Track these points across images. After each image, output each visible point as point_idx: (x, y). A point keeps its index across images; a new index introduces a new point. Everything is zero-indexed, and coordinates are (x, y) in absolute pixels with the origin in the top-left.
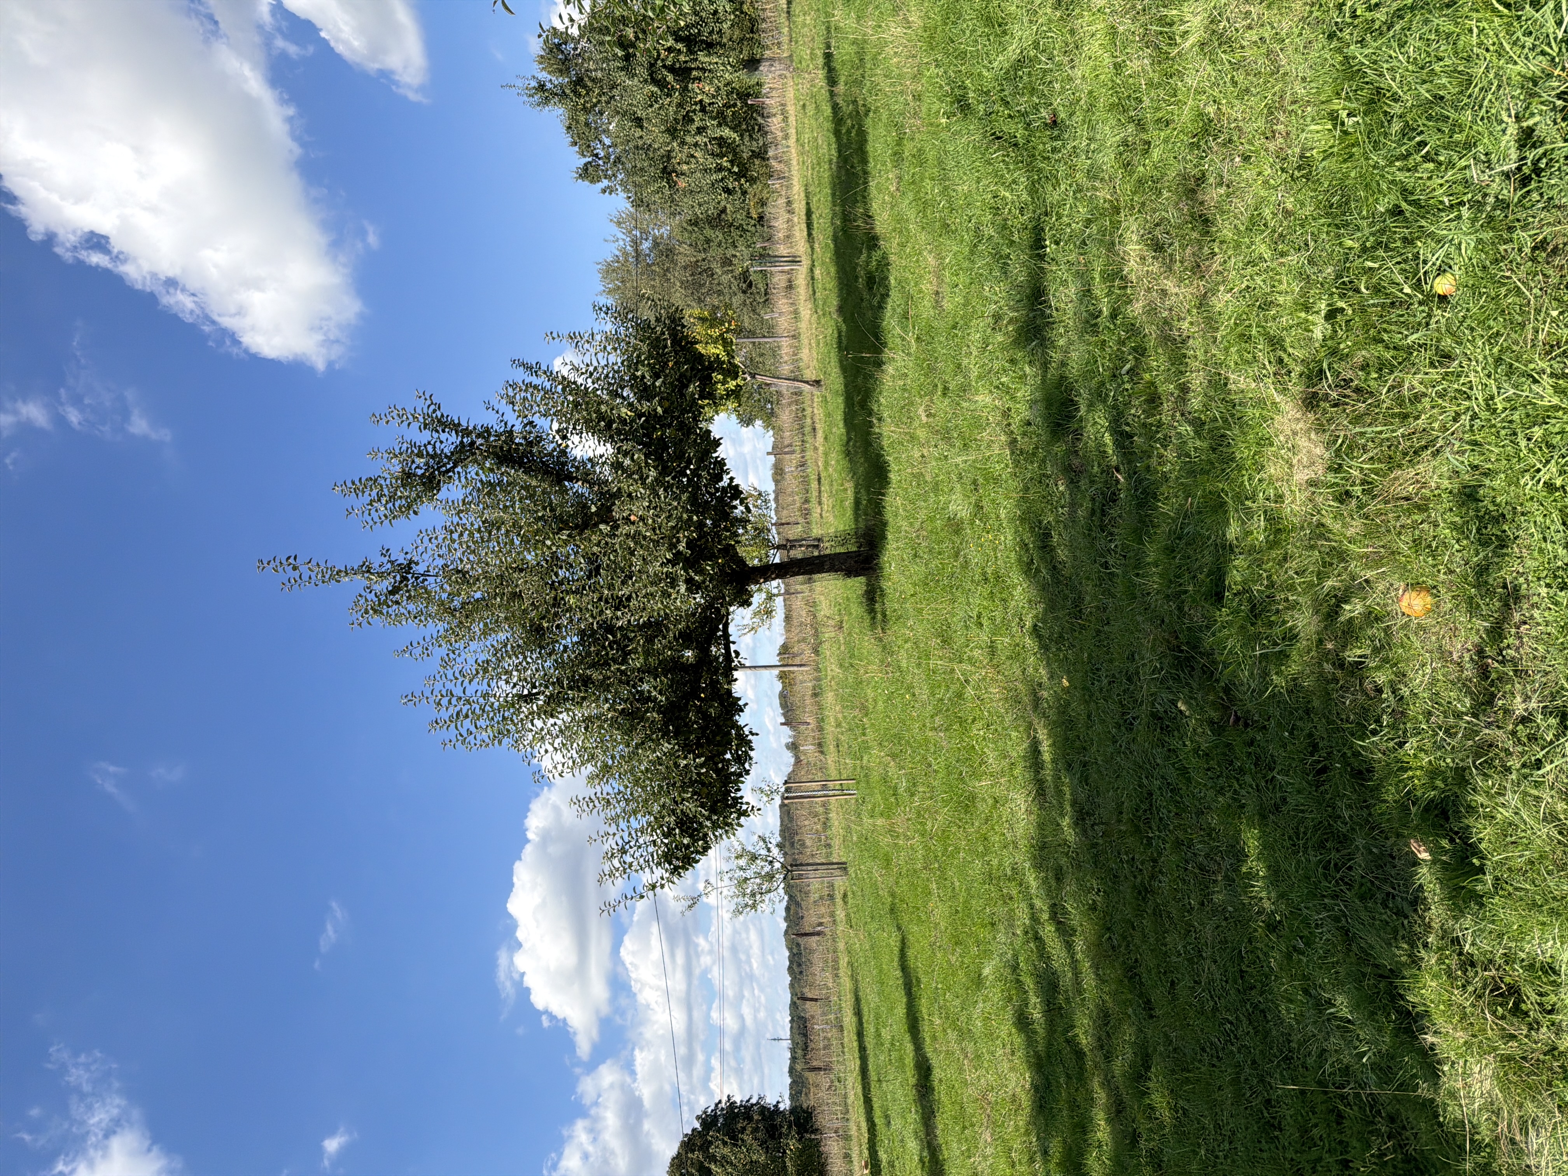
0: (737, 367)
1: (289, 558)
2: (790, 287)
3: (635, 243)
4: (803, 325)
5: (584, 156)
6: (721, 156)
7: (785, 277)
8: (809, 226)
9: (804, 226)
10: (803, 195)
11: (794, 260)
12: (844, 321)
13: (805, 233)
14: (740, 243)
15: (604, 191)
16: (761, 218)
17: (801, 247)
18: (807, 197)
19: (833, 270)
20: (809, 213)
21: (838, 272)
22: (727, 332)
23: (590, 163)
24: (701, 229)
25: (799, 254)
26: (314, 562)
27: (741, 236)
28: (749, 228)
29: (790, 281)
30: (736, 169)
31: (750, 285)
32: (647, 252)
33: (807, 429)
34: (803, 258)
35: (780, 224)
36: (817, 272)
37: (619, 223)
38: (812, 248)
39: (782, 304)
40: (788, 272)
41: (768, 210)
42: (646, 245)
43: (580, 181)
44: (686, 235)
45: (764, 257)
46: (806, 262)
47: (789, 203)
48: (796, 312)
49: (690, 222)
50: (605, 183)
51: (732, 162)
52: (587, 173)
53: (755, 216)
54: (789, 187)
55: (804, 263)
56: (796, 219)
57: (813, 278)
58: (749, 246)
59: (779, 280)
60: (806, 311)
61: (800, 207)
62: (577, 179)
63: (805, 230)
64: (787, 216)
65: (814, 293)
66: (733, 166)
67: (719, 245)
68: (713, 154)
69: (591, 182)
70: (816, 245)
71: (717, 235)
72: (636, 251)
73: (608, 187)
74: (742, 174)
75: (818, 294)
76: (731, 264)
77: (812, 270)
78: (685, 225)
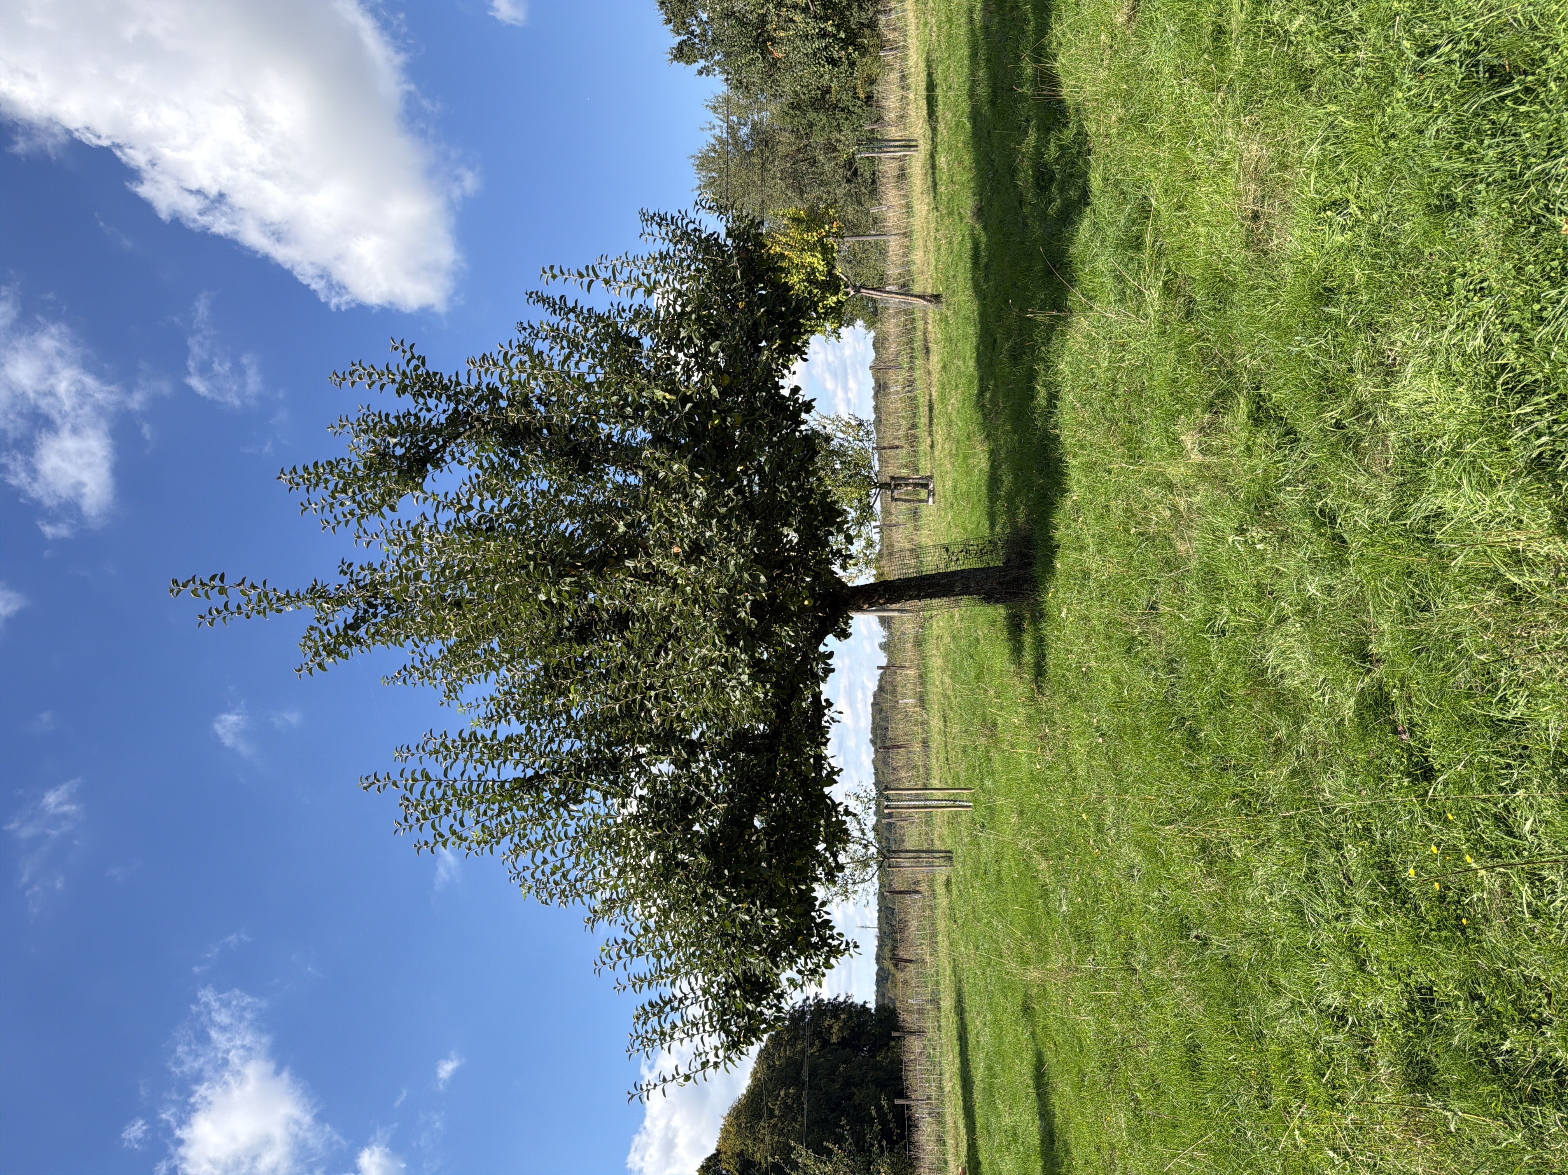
0: (838, 278)
1: (213, 578)
2: (902, 175)
3: (732, 130)
4: (917, 222)
5: (679, 34)
6: (826, 19)
7: (895, 164)
8: (931, 102)
9: (923, 103)
10: (922, 65)
11: (909, 145)
12: (985, 228)
13: (925, 112)
14: (846, 127)
15: (700, 73)
16: (869, 97)
17: (918, 128)
18: (929, 67)
19: (968, 159)
20: (931, 87)
21: (977, 161)
22: (827, 236)
23: (684, 41)
24: (804, 113)
25: (916, 136)
26: (247, 583)
27: (847, 119)
28: (856, 110)
29: (902, 169)
30: (842, 35)
31: (855, 174)
32: (745, 138)
33: (918, 344)
34: (921, 142)
35: (891, 102)
36: (942, 160)
37: (715, 109)
38: (934, 130)
39: (891, 195)
40: (900, 159)
41: (876, 89)
42: (745, 131)
43: (675, 62)
44: (788, 119)
45: (873, 141)
46: (924, 147)
47: (903, 77)
48: (909, 207)
49: (792, 106)
50: (702, 63)
51: (838, 27)
52: (682, 53)
53: (862, 96)
54: (904, 58)
55: (921, 147)
56: (911, 96)
57: (933, 167)
58: (855, 130)
59: (889, 167)
60: (922, 206)
61: (918, 81)
62: (671, 60)
63: (925, 107)
64: (902, 92)
65: (935, 185)
66: (839, 31)
67: (823, 129)
68: (815, 17)
69: (687, 63)
70: (941, 127)
71: (821, 118)
72: (734, 138)
73: (705, 68)
74: (851, 40)
75: (942, 189)
76: (835, 150)
77: (932, 156)
78: (786, 109)
